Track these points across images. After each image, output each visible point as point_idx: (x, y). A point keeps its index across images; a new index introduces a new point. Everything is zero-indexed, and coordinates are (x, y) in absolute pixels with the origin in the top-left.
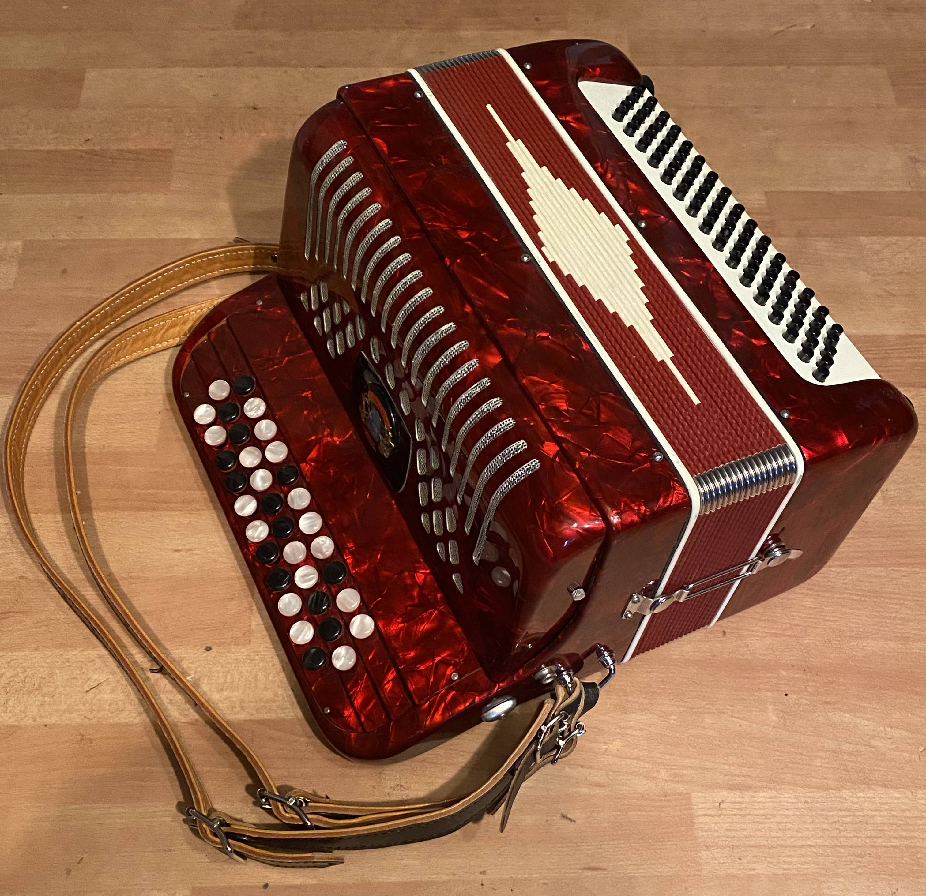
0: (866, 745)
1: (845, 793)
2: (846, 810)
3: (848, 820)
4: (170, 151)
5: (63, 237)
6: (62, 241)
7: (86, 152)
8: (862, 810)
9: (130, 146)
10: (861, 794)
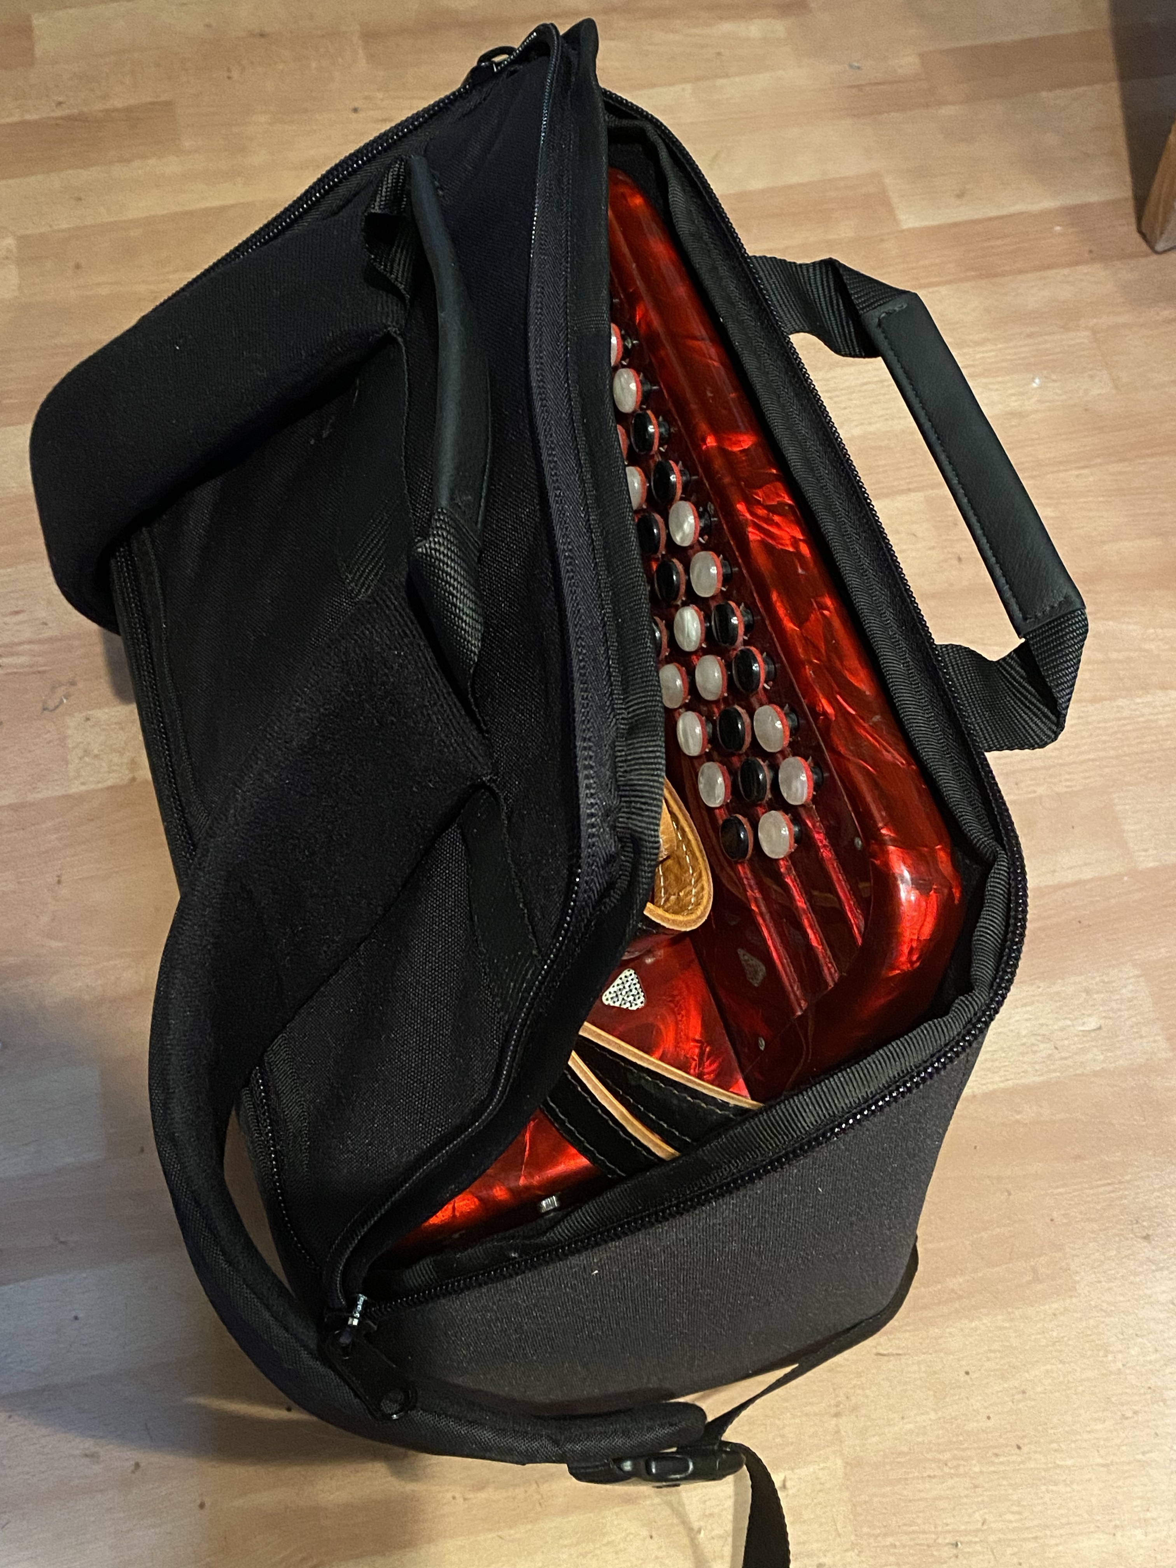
0: (1136, 651)
1: (1121, 702)
2: (1125, 719)
3: (1129, 727)
4: (169, 104)
5: (64, 226)
6: (63, 231)
7: (62, 118)
8: (1143, 715)
9: (118, 103)
10: (1138, 700)
